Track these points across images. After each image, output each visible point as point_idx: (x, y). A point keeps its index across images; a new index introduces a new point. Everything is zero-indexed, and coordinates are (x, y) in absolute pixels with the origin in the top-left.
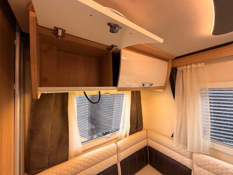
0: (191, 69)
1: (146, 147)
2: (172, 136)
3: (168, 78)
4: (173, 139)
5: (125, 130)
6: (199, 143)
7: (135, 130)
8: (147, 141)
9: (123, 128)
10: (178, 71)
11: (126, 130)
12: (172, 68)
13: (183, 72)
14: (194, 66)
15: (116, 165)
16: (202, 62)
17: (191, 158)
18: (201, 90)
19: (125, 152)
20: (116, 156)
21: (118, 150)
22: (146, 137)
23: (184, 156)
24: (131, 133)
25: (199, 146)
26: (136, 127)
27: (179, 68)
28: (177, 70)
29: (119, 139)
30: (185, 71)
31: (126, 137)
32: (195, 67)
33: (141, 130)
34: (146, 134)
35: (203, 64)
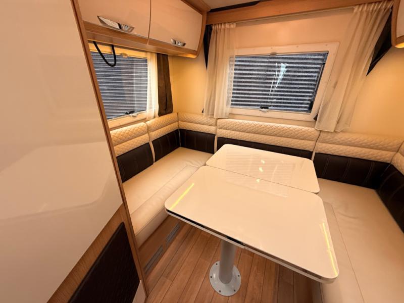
0: (224, 30)
1: (177, 130)
2: (203, 112)
3: (202, 40)
4: (203, 115)
5: (153, 111)
6: (223, 110)
7: (164, 112)
8: (178, 123)
9: (151, 108)
10: (213, 31)
11: (155, 110)
12: (207, 27)
13: (217, 33)
14: (227, 26)
15: (148, 144)
16: (235, 22)
17: (216, 125)
18: (230, 58)
19: (156, 132)
20: (147, 135)
21: (149, 130)
22: (177, 119)
23: (211, 125)
24: (160, 114)
25: (222, 114)
26: (164, 108)
27: (213, 27)
28: (211, 29)
29: (147, 119)
30: (219, 32)
31: (155, 117)
32: (228, 29)
33: (171, 112)
34: (177, 117)
35: (235, 24)
